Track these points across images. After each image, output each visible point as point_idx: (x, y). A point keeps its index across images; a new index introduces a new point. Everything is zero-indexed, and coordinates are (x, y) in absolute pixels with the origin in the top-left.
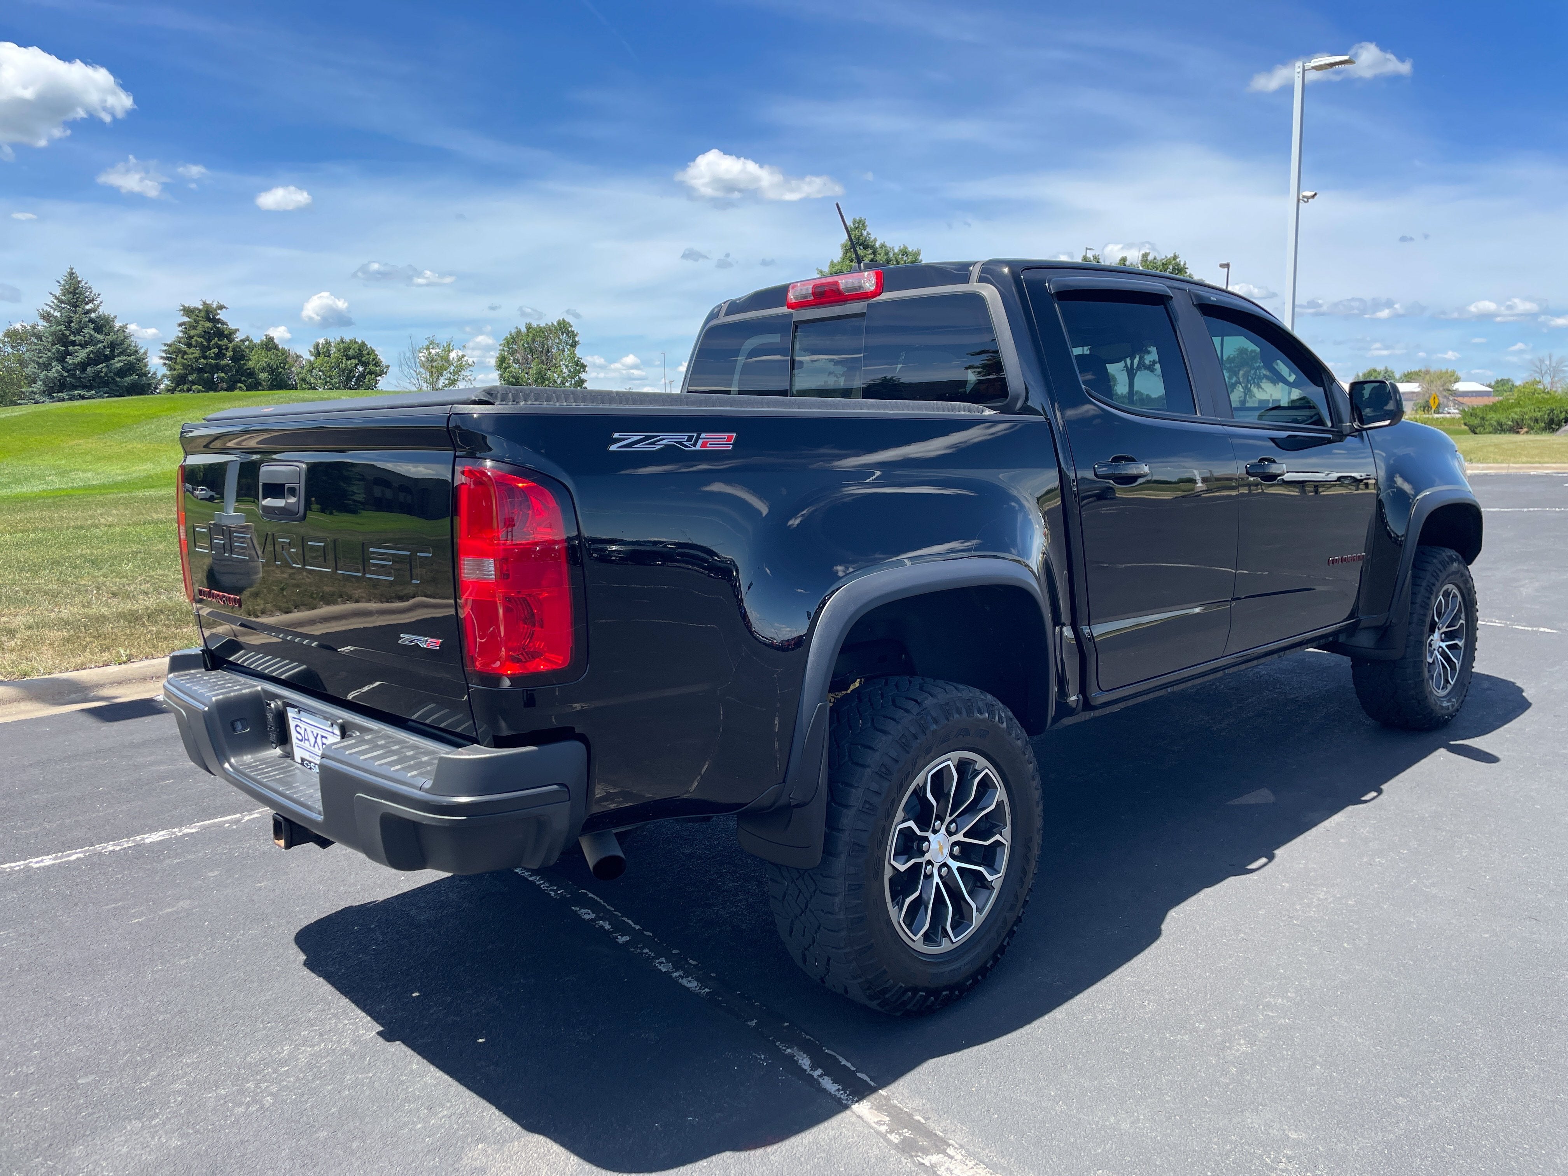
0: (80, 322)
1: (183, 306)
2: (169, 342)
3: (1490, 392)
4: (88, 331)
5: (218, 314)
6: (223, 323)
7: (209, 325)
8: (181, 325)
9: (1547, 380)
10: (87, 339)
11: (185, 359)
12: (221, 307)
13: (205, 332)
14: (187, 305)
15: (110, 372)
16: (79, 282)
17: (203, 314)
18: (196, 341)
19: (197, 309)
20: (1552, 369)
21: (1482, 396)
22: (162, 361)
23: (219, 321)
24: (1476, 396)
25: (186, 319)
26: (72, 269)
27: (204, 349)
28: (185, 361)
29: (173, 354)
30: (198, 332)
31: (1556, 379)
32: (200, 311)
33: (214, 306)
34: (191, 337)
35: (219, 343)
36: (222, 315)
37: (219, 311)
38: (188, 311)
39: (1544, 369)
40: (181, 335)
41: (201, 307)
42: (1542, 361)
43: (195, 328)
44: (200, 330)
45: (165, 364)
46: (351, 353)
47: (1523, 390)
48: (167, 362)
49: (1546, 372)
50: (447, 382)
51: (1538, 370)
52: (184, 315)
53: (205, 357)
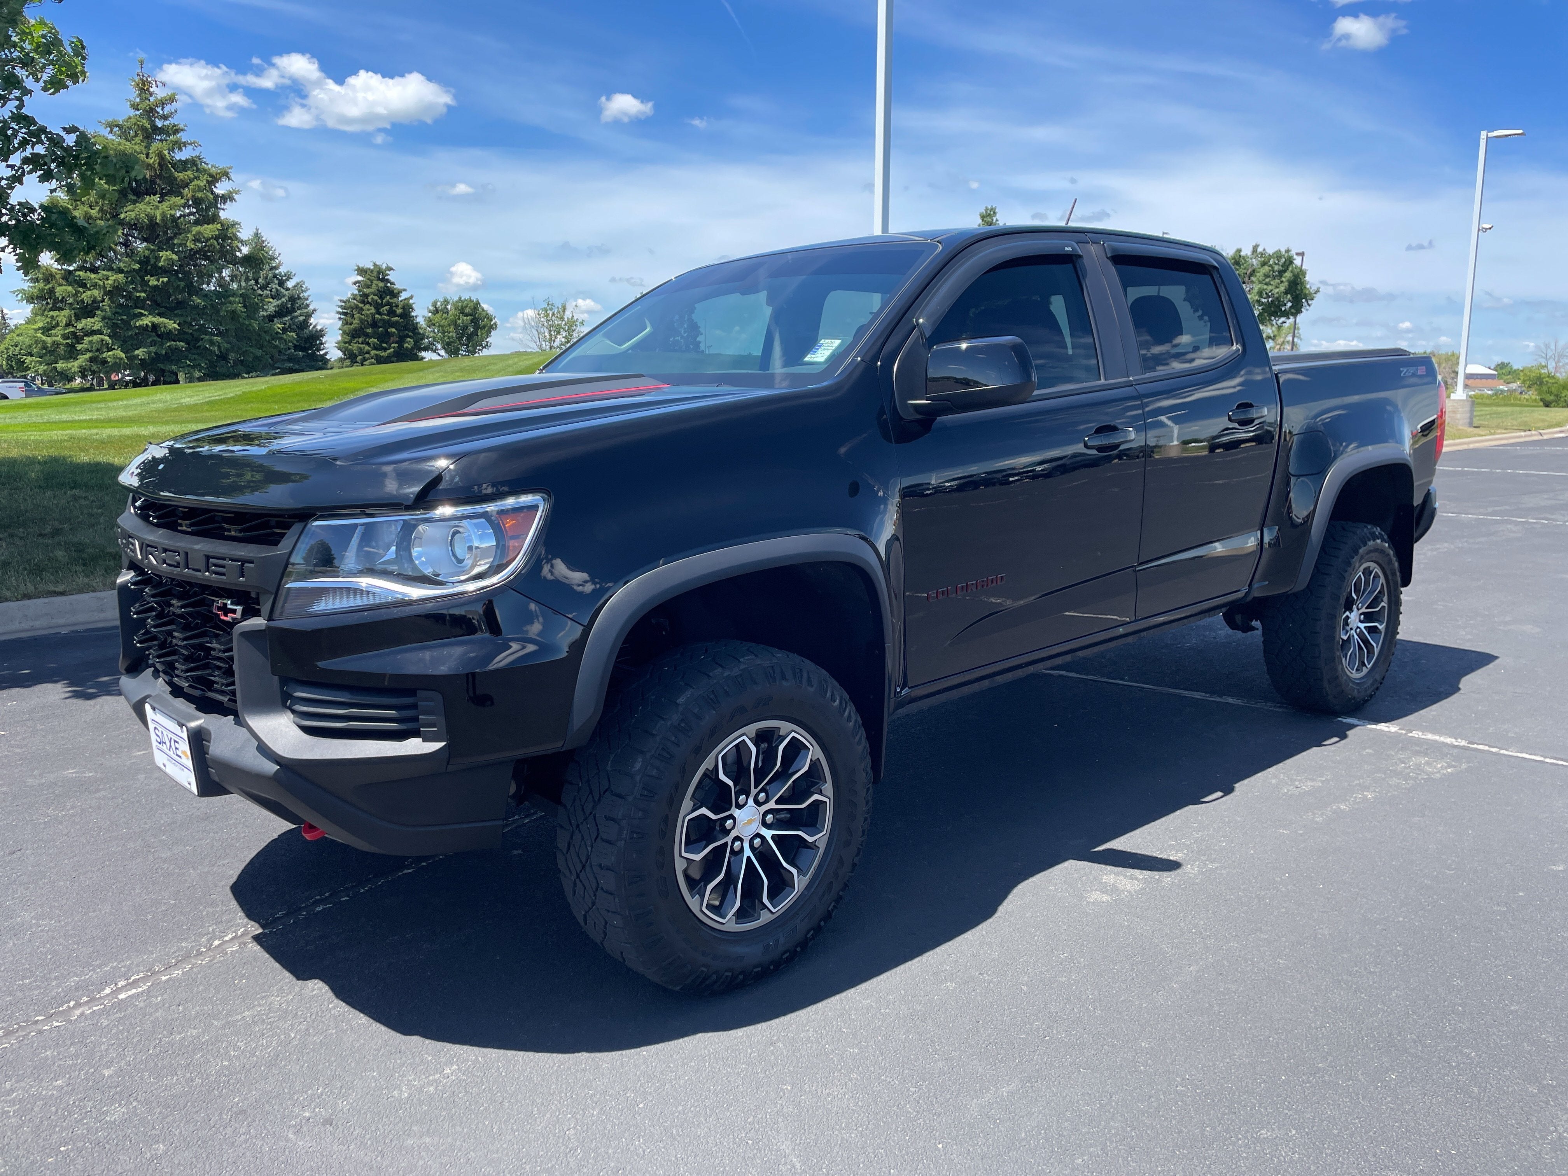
0: (266, 278)
1: (358, 266)
2: (344, 299)
3: (1495, 375)
4: (274, 286)
5: (388, 275)
6: (392, 283)
7: (381, 284)
8: (355, 283)
9: (1551, 365)
10: (272, 293)
11: (362, 315)
12: (391, 269)
13: (378, 290)
14: (361, 266)
15: (294, 324)
16: (263, 242)
17: (375, 274)
18: (372, 298)
19: (370, 269)
20: (1556, 355)
21: (1487, 379)
22: (338, 316)
23: (388, 281)
24: (1481, 379)
25: (360, 278)
26: (257, 230)
27: (378, 306)
28: (363, 317)
29: (348, 311)
30: (372, 290)
31: (1561, 364)
32: (372, 271)
33: (384, 267)
34: (366, 296)
35: (390, 301)
36: (391, 276)
37: (388, 272)
38: (361, 271)
39: (1550, 353)
40: (356, 292)
41: (372, 268)
42: (1547, 346)
43: (368, 287)
44: (373, 289)
45: (340, 318)
46: (467, 310)
47: (1528, 374)
48: (342, 317)
49: (1551, 357)
50: (563, 340)
51: (1544, 356)
52: (358, 275)
53: (379, 314)
